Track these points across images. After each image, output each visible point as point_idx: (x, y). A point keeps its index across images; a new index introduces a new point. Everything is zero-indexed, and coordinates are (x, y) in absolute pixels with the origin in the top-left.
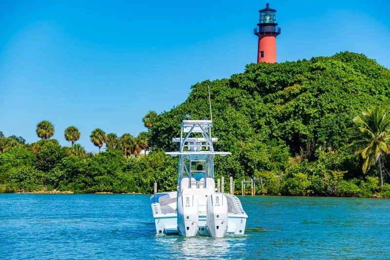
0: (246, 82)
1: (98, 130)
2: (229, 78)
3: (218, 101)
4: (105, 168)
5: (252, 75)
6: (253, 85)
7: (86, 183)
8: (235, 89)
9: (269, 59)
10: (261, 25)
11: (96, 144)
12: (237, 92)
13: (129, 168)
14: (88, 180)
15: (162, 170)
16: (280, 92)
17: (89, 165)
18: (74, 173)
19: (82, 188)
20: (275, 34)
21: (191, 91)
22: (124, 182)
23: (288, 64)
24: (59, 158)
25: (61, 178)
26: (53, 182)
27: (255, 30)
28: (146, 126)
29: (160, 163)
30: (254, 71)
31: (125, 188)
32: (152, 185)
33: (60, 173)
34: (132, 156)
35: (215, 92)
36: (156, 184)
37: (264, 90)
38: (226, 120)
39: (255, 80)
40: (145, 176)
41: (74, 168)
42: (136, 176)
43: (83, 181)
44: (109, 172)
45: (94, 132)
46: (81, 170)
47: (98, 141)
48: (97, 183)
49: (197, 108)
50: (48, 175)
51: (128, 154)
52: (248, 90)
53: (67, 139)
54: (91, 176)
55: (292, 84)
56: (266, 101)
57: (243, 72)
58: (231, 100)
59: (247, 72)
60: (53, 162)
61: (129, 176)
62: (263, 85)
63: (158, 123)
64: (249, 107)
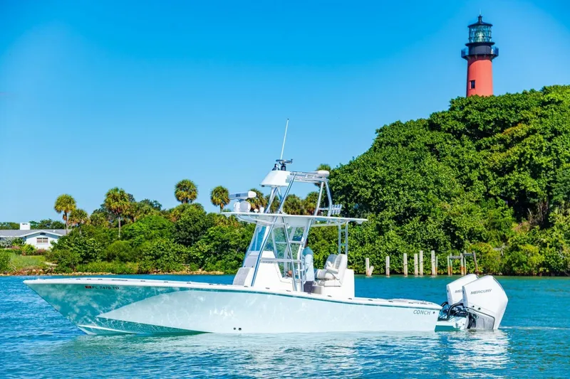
0: (451, 123)
2: (427, 117)
3: (412, 150)
5: (459, 114)
6: (461, 126)
7: (239, 260)
8: (435, 133)
9: (482, 91)
10: (471, 45)
12: (439, 136)
16: (499, 135)
17: (243, 237)
18: (224, 247)
20: (490, 57)
21: (376, 136)
23: (509, 96)
25: (207, 254)
26: (197, 259)
27: (463, 52)
29: (337, 233)
30: (462, 108)
33: (206, 248)
35: (408, 137)
37: (476, 133)
38: (424, 174)
39: (463, 120)
40: (317, 251)
41: (225, 241)
43: (236, 258)
46: (232, 243)
47: (253, 205)
49: (384, 159)
50: (191, 251)
52: (454, 133)
53: (214, 203)
55: (515, 124)
56: (479, 148)
57: (447, 109)
58: (432, 147)
59: (453, 109)
60: (196, 233)
62: (476, 126)
63: (333, 181)
64: (456, 156)
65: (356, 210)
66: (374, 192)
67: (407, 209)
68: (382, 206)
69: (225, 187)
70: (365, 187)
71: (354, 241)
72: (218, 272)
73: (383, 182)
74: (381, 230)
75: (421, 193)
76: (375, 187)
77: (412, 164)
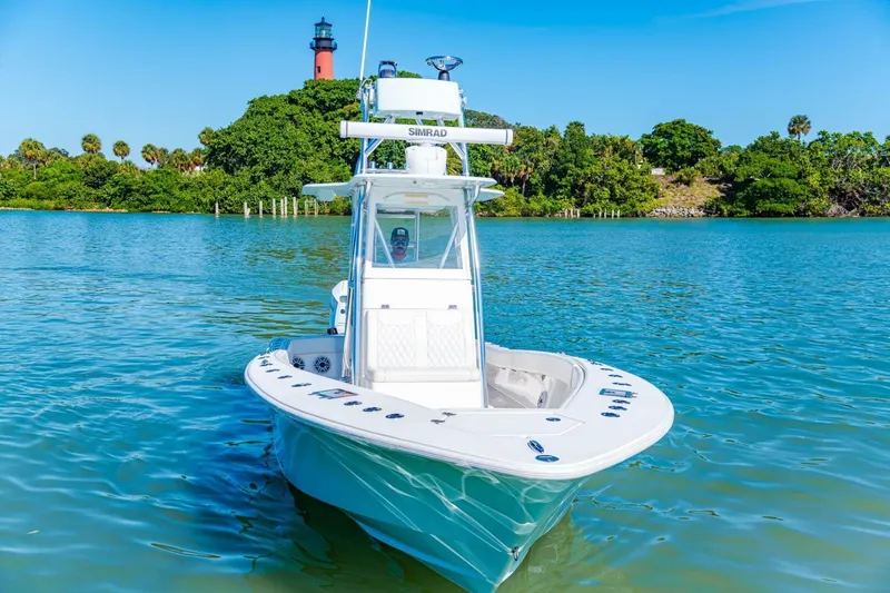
0: (305, 99)
1: (149, 146)
2: (287, 93)
3: (277, 118)
4: (161, 186)
5: (312, 92)
6: (313, 102)
7: (140, 201)
8: (294, 106)
9: (326, 75)
10: (318, 40)
11: (148, 160)
12: (296, 109)
13: (186, 186)
14: (144, 198)
15: (222, 189)
16: (340, 111)
17: (144, 183)
18: (127, 191)
19: (137, 207)
20: (331, 49)
21: (248, 106)
22: (181, 201)
23: (347, 81)
24: (109, 175)
25: (114, 195)
26: (105, 200)
27: (311, 44)
28: (203, 143)
29: (220, 182)
30: (313, 88)
31: (183, 207)
32: (212, 204)
33: (112, 191)
34: (187, 173)
35: (274, 109)
36: (217, 205)
37: (324, 107)
38: (286, 138)
39: (314, 98)
40: (204, 195)
41: (126, 186)
42: (194, 194)
43: (138, 200)
44: (165, 191)
45: (145, 148)
46: (134, 187)
47: (150, 157)
48: (153, 201)
49: (256, 125)
50: (99, 192)
51: (182, 170)
52: (308, 107)
53: (116, 154)
54: (145, 194)
55: (352, 102)
56: (326, 119)
57: (302, 88)
58: (291, 117)
59: (306, 88)
60: (103, 179)
61: (187, 195)
62: (322, 102)
63: (215, 141)
64: (309, 125)
65: (234, 165)
66: (249, 150)
67: (274, 165)
68: (254, 162)
69: (126, 142)
70: (241, 146)
71: (233, 189)
72: (123, 211)
73: (255, 143)
74: (254, 180)
75: (284, 152)
76: (249, 147)
77: (277, 130)
